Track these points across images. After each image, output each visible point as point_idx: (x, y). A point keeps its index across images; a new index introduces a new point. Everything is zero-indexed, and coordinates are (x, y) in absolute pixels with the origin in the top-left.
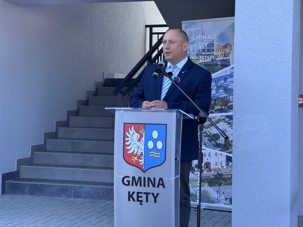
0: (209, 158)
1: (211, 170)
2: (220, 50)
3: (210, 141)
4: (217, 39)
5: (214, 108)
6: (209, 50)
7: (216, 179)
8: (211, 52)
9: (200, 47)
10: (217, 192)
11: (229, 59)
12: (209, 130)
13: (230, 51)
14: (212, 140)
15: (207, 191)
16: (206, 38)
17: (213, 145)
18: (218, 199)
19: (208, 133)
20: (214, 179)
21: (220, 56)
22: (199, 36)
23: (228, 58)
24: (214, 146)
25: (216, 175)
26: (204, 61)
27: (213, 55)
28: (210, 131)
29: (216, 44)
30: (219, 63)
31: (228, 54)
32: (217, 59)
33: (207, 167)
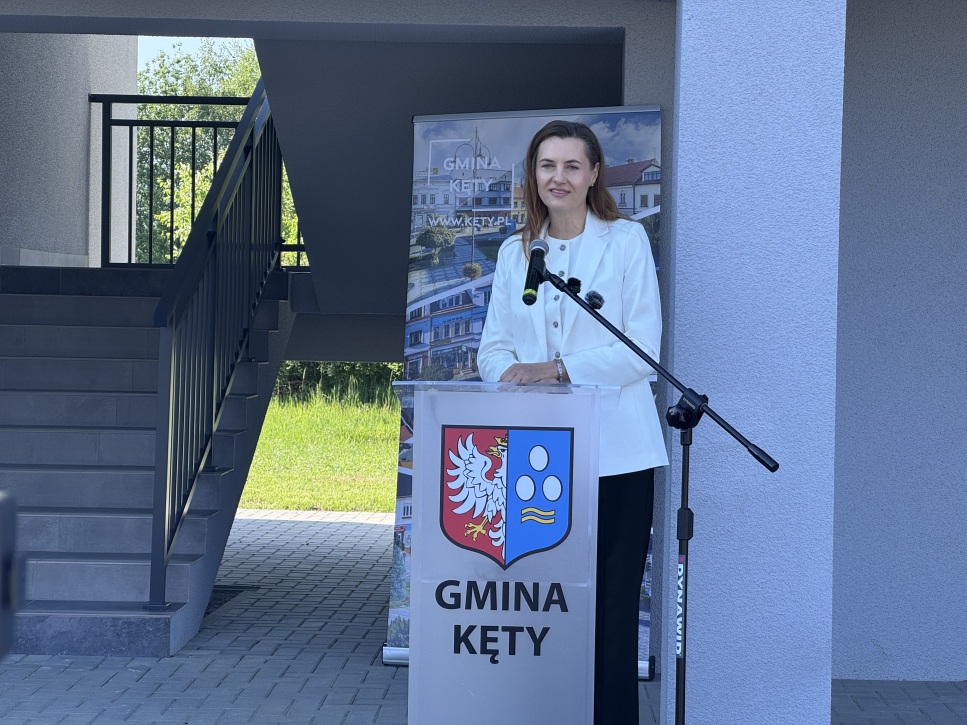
6: (493, 202)
8: (500, 206)
9: (469, 191)
16: (485, 166)
22: (467, 161)
26: (476, 233)
27: (506, 214)
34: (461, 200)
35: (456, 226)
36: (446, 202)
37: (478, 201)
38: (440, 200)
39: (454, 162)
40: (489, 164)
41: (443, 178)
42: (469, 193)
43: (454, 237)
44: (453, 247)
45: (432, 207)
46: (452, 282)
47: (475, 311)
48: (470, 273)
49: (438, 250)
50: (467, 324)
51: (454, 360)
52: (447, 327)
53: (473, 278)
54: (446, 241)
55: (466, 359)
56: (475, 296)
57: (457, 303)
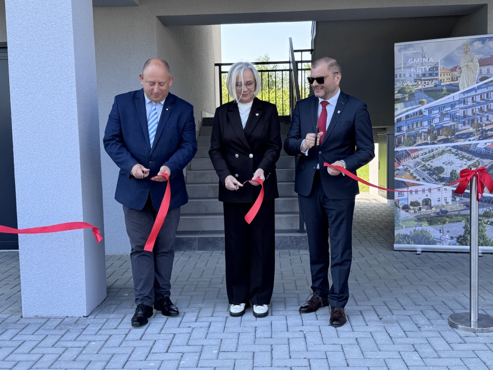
0: (429, 194)
1: (431, 208)
2: (445, 74)
3: (430, 175)
4: (442, 62)
5: (437, 138)
6: (431, 75)
7: (438, 217)
8: (434, 76)
9: (420, 71)
10: (440, 231)
11: (458, 83)
12: (429, 162)
13: (459, 75)
14: (434, 173)
15: (426, 231)
16: (427, 61)
17: (435, 179)
18: (440, 239)
19: (428, 166)
20: (435, 217)
21: (445, 80)
22: (419, 60)
23: (456, 82)
24: (436, 181)
25: (438, 213)
26: (423, 87)
27: (436, 79)
28: (431, 164)
29: (440, 67)
30: (444, 88)
31: (457, 78)
32: (442, 84)
33: (426, 204)
34: (417, 75)
35: (415, 85)
36: (410, 76)
37: (424, 75)
38: (407, 75)
39: (413, 60)
40: (428, 60)
41: (408, 67)
42: (420, 72)
43: (414, 90)
44: (414, 93)
45: (404, 78)
46: (414, 107)
47: (424, 117)
48: (422, 103)
49: (408, 95)
50: (421, 122)
51: (416, 136)
52: (413, 124)
53: (423, 105)
54: (411, 91)
55: (421, 136)
56: (424, 112)
57: (417, 115)
